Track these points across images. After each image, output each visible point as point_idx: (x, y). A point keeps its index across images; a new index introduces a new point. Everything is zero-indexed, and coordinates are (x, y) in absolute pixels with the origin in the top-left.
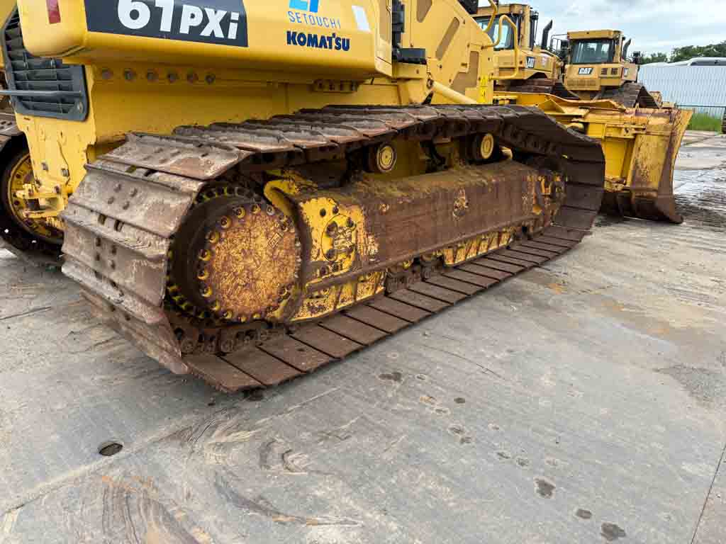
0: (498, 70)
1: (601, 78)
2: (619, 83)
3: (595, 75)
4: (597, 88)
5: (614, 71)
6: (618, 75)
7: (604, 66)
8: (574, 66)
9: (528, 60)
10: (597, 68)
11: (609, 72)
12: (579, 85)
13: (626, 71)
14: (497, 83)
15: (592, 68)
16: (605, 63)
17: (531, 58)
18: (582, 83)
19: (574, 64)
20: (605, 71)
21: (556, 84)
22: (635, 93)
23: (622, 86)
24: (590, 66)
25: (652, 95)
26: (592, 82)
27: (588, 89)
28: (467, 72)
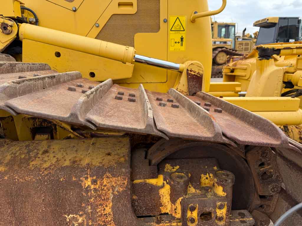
28: (135, 13)
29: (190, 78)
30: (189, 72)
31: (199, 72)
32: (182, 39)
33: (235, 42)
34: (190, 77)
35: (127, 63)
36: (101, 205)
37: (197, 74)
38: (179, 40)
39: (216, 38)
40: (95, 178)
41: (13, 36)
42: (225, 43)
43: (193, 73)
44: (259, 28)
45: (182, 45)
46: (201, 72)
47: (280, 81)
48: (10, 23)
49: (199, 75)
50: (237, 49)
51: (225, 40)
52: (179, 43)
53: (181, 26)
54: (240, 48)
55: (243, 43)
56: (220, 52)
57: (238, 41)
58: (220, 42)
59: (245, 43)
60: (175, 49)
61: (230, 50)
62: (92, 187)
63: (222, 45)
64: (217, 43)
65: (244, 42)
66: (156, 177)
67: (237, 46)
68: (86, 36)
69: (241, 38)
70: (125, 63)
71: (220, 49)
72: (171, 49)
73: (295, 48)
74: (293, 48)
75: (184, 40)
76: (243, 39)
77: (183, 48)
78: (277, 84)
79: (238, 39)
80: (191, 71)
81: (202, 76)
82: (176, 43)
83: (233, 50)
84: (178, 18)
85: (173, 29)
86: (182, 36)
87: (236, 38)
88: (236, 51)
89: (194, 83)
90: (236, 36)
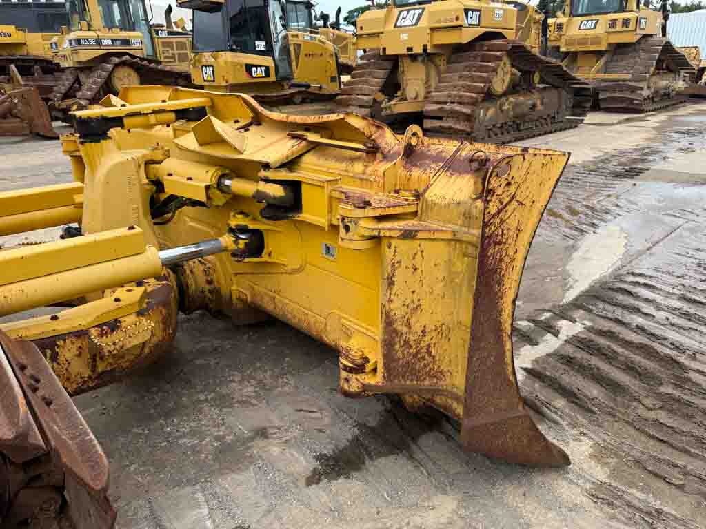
0: (428, 31)
1: (609, 33)
2: (633, 39)
3: (601, 29)
4: (603, 48)
5: (626, 23)
6: (632, 27)
7: (612, 16)
8: (575, 18)
9: (467, 15)
10: (604, 20)
11: (619, 24)
12: (579, 44)
13: (643, 21)
14: (428, 51)
15: (598, 20)
16: (615, 12)
17: (473, 10)
18: (583, 41)
19: (574, 16)
20: (613, 23)
21: (513, 47)
22: (657, 51)
23: (638, 42)
24: (594, 17)
25: (682, 51)
26: (597, 40)
27: (591, 49)
33: (152, 38)
39: (99, 30)
42: (126, 42)
44: (191, 10)
47: (134, 185)
50: (162, 59)
51: (124, 34)
54: (166, 55)
55: (172, 43)
56: (117, 65)
57: (158, 38)
58: (113, 40)
59: (176, 43)
61: (142, 59)
63: (119, 48)
64: (105, 42)
65: (174, 40)
67: (160, 48)
69: (164, 30)
71: (116, 60)
73: (150, 113)
74: (147, 114)
76: (170, 33)
78: (130, 192)
79: (157, 32)
83: (150, 61)
87: (153, 30)
88: (159, 63)
90: (151, 23)
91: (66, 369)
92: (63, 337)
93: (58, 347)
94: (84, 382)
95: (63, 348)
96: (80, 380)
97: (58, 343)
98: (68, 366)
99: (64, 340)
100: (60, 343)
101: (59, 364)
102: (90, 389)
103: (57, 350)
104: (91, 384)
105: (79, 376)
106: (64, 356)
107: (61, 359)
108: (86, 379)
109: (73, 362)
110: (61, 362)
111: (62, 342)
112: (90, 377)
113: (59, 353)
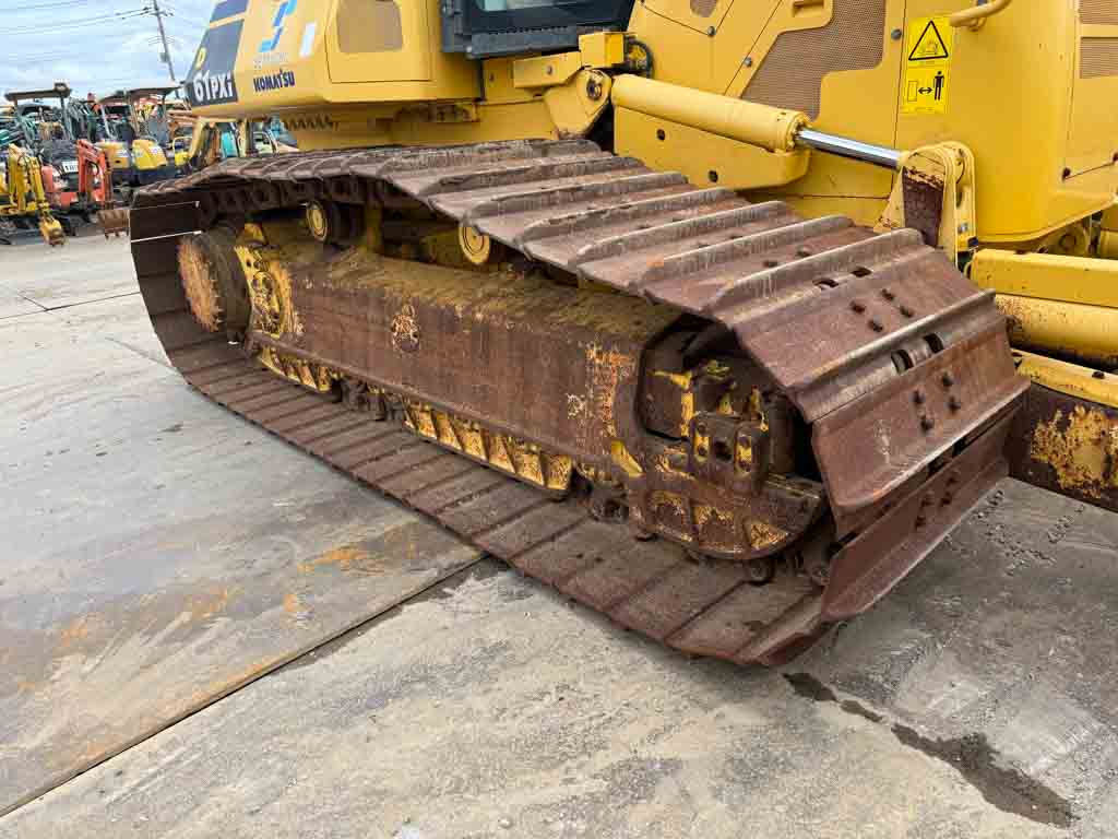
28: (826, 23)
29: (909, 191)
30: (909, 175)
31: (933, 177)
32: (939, 80)
34: (909, 188)
35: (777, 150)
36: (604, 391)
37: (930, 181)
38: (931, 83)
40: (600, 348)
41: (603, 101)
43: (917, 178)
45: (937, 96)
46: (939, 176)
48: (598, 79)
49: (935, 183)
52: (930, 90)
53: (940, 44)
60: (917, 109)
62: (597, 361)
66: (682, 373)
68: (724, 94)
70: (772, 151)
72: (909, 108)
75: (945, 82)
77: (940, 105)
80: (913, 172)
81: (943, 187)
82: (921, 91)
84: (932, 22)
85: (916, 55)
86: (940, 73)
89: (920, 206)
91: (1070, 452)
92: (1088, 405)
93: (1075, 414)
94: (1085, 485)
95: (1081, 419)
96: (1081, 478)
97: (1077, 409)
98: (1075, 449)
99: (1087, 411)
100: (1080, 410)
101: (1064, 438)
102: (1090, 500)
103: (1071, 418)
104: (1093, 493)
105: (1081, 472)
106: (1077, 431)
107: (1071, 433)
108: (1091, 482)
109: (1083, 447)
110: (1068, 438)
111: (1083, 410)
112: (1097, 483)
113: (1072, 425)
